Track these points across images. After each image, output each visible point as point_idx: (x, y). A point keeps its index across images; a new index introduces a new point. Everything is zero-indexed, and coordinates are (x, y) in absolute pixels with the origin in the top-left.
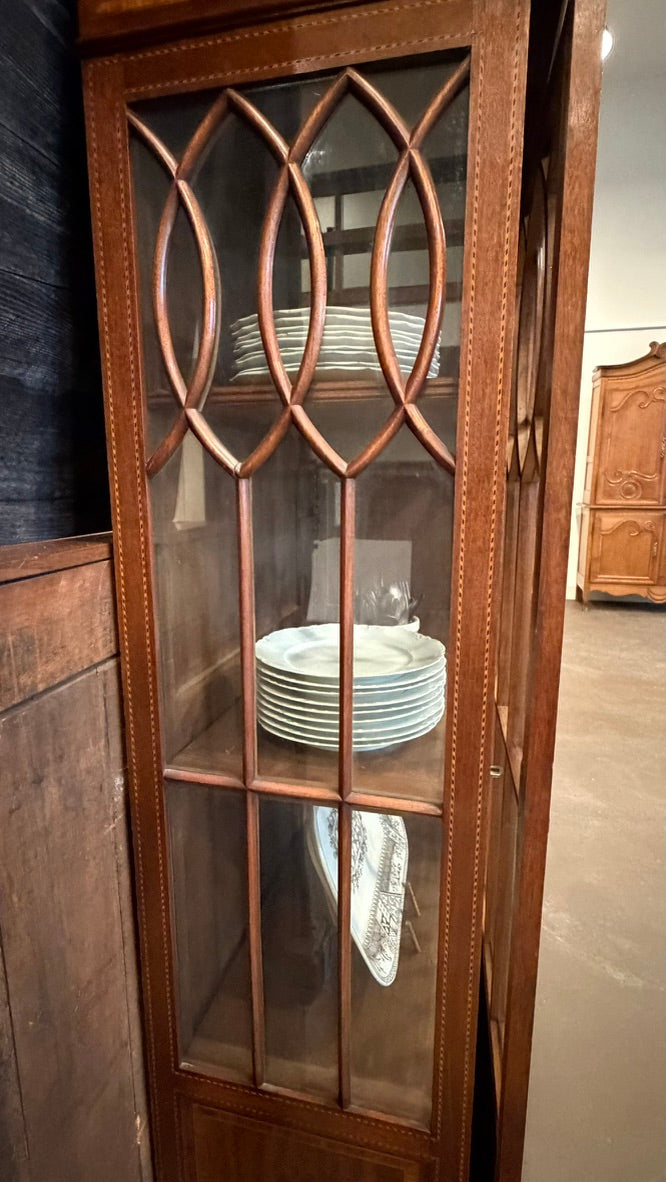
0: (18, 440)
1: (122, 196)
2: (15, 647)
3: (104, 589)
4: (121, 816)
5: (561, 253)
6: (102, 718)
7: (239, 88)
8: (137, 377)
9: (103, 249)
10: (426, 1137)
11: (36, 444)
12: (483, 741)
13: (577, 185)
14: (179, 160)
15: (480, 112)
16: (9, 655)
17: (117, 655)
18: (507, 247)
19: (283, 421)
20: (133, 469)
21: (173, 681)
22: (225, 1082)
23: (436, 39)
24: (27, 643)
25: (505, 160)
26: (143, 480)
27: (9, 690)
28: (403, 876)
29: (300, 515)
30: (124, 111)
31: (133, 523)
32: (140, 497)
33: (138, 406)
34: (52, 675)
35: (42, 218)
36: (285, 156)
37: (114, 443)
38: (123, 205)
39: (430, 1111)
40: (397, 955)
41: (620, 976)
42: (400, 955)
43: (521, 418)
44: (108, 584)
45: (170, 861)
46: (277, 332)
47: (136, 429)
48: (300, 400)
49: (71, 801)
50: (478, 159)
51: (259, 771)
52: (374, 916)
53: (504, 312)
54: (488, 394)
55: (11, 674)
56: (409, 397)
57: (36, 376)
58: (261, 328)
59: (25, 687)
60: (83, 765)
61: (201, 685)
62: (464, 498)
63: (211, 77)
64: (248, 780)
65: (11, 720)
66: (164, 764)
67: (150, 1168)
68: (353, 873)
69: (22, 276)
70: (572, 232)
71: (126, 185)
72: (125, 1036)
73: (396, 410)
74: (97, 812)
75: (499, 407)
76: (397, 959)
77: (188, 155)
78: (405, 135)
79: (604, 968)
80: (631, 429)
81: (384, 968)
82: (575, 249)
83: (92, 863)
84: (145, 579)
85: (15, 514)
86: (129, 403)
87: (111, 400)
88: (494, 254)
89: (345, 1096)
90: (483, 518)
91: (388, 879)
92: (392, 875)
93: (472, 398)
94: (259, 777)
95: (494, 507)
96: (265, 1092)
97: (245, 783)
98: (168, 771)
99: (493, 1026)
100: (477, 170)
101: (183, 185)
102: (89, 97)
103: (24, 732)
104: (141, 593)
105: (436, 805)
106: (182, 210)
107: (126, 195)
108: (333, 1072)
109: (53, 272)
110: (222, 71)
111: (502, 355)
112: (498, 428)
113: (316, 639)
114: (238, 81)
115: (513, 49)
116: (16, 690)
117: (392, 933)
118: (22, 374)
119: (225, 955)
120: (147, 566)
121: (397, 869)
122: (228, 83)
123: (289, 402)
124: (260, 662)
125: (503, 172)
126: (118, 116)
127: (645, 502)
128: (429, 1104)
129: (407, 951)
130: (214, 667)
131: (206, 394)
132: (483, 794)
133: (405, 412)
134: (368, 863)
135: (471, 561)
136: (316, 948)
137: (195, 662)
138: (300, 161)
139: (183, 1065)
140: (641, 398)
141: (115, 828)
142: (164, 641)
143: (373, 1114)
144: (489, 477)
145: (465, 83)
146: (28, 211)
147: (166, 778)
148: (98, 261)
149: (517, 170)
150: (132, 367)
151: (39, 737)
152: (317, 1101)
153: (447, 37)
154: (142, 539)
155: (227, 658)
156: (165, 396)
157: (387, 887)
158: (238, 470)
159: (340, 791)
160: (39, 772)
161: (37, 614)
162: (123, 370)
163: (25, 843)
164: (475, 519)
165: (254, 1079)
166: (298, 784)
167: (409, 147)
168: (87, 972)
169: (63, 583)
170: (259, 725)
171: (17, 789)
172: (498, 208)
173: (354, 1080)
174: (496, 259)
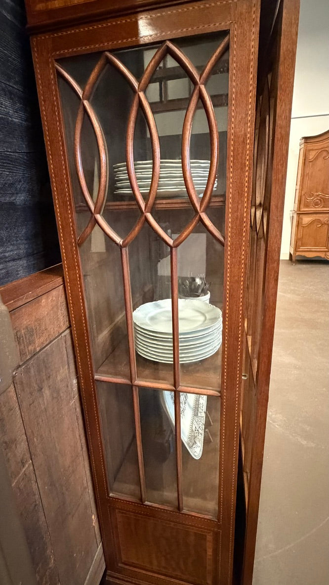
0: (15, 231)
1: (56, 109)
2: (25, 335)
3: (62, 299)
4: (77, 396)
5: (276, 139)
6: (65, 356)
7: (111, 51)
8: (70, 199)
9: (49, 136)
10: (216, 523)
11: (24, 230)
12: (238, 365)
13: (283, 105)
14: (83, 89)
15: (235, 65)
16: (23, 340)
17: (70, 327)
18: (249, 135)
19: (141, 221)
20: (71, 243)
21: (96, 335)
22: (129, 502)
23: (212, 25)
24: (31, 332)
25: (247, 91)
26: (76, 248)
27: (25, 354)
28: (204, 408)
29: (151, 240)
30: (54, 64)
31: (73, 267)
32: (75, 256)
33: (72, 213)
34: (42, 343)
35: (17, 120)
36: (137, 88)
37: (61, 231)
38: (57, 113)
39: (217, 512)
40: (202, 445)
41: (304, 442)
42: (203, 446)
43: (258, 202)
44: (63, 296)
45: (100, 414)
46: (136, 172)
47: (71, 224)
48: (149, 210)
49: (55, 395)
50: (234, 90)
51: (137, 377)
52: (192, 428)
53: (247, 168)
54: (240, 208)
55: (24, 347)
56: (202, 210)
57: (20, 199)
58: (128, 169)
59: (31, 351)
60: (59, 378)
61: (109, 334)
62: (229, 257)
63: (97, 46)
64: (133, 381)
65: (26, 366)
66: (95, 374)
67: (99, 533)
68: (181, 410)
69: (10, 152)
70: (281, 128)
71: (57, 103)
72: (86, 485)
73: (195, 216)
74: (67, 397)
75: (245, 215)
76: (202, 447)
77: (87, 87)
78: (197, 77)
79: (298, 439)
80: (319, 170)
81: (197, 452)
82: (282, 137)
83: (66, 419)
84: (80, 294)
85: (17, 266)
86: (67, 211)
87: (58, 210)
88: (242, 139)
89: (181, 505)
90: (238, 267)
91: (198, 411)
92: (199, 409)
93: (232, 210)
94: (138, 379)
95: (243, 261)
96: (146, 505)
97: (131, 382)
98: (96, 377)
99: (245, 475)
100: (234, 96)
101: (86, 103)
102: (35, 56)
103: (32, 371)
104: (79, 300)
105: (218, 391)
106: (86, 115)
107: (58, 108)
108: (176, 495)
109: (24, 146)
110: (102, 42)
111: (246, 189)
112: (245, 224)
113: (162, 308)
114: (110, 48)
115: (251, 31)
116: (28, 354)
117: (200, 435)
118: (15, 199)
119: (126, 445)
120: (81, 287)
121: (202, 406)
122: (106, 49)
123: (144, 211)
124: (135, 324)
125: (247, 97)
126: (50, 66)
127: (325, 209)
128: (217, 508)
129: (207, 442)
130: (114, 323)
131: (104, 207)
132: (239, 387)
133: (200, 216)
134: (188, 404)
135: (232, 286)
136: (166, 439)
137: (106, 323)
138: (144, 90)
139: (111, 495)
140: (325, 154)
141: (75, 402)
142: (90, 317)
143: (193, 514)
144: (240, 248)
145: (227, 49)
146: (10, 118)
147: (96, 380)
148: (47, 142)
149: (253, 96)
150: (67, 194)
151: (39, 371)
152: (170, 509)
153: (217, 24)
154: (78, 275)
155: (120, 318)
156: (84, 206)
157: (197, 414)
158: (121, 243)
159: (175, 386)
160: (40, 385)
161: (34, 318)
162: (63, 195)
163: (37, 417)
164: (234, 267)
165: (141, 499)
166: (156, 382)
167: (199, 83)
168: (68, 462)
169: (43, 300)
170: (136, 352)
171: (32, 395)
172: (244, 116)
173: (185, 498)
174: (243, 142)
